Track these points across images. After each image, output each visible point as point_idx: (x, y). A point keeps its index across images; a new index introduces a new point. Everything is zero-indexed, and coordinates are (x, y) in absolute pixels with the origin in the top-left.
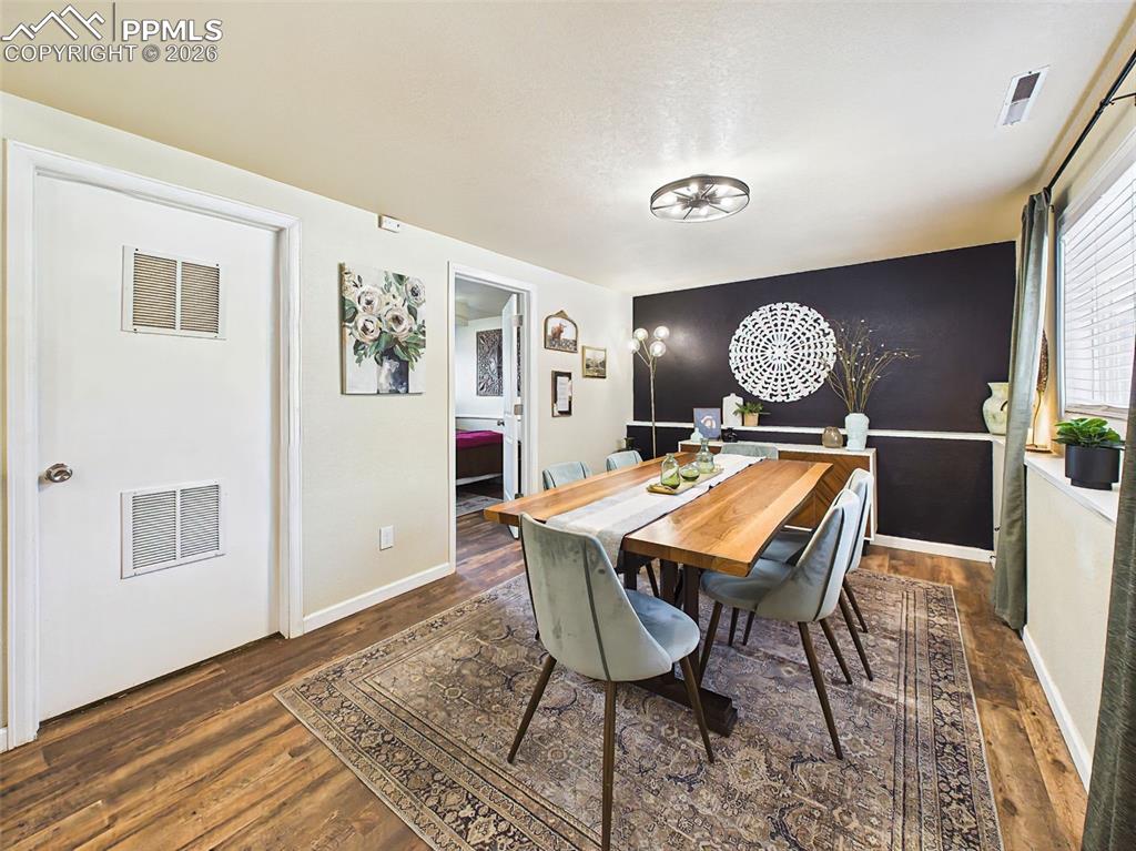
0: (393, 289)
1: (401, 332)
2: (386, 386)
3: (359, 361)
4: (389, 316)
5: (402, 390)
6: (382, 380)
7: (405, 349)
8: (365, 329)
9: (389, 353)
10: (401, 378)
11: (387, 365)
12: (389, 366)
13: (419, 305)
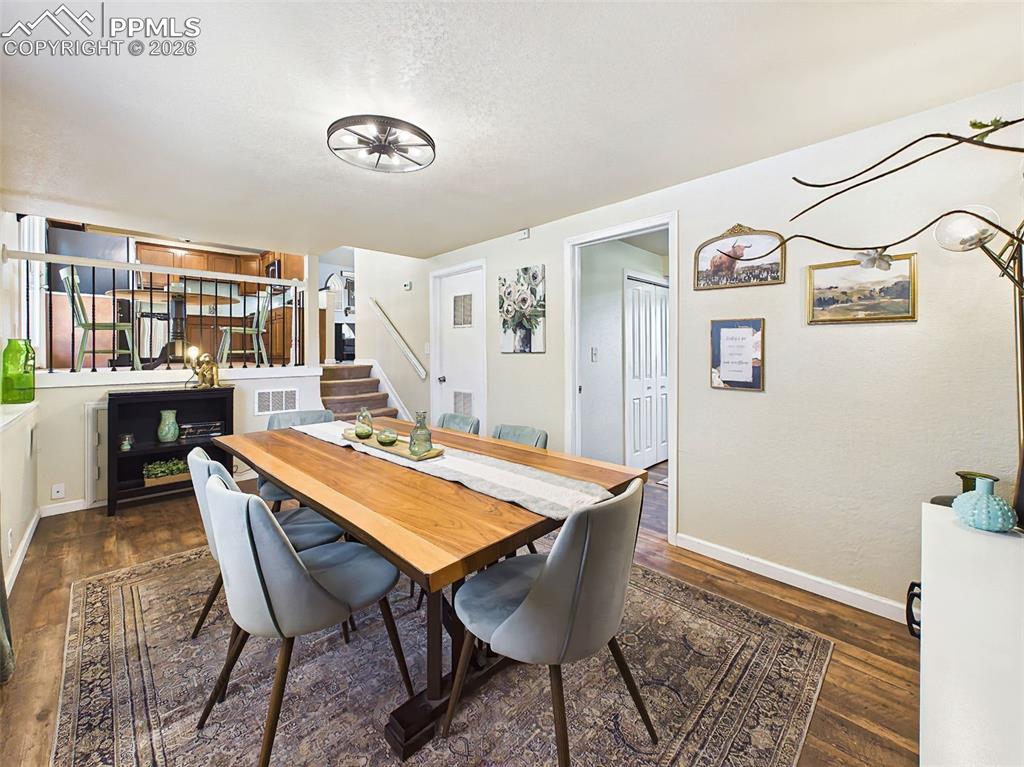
0: (522, 280)
1: (527, 309)
2: (518, 348)
3: (505, 332)
4: (520, 299)
5: (527, 350)
6: (516, 343)
7: (529, 321)
8: (507, 311)
9: (520, 325)
10: (527, 341)
11: (518, 333)
12: (520, 333)
13: (537, 285)
